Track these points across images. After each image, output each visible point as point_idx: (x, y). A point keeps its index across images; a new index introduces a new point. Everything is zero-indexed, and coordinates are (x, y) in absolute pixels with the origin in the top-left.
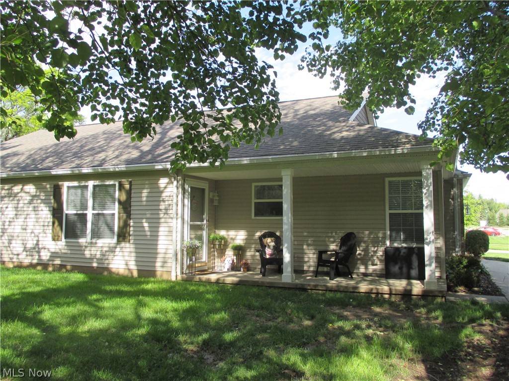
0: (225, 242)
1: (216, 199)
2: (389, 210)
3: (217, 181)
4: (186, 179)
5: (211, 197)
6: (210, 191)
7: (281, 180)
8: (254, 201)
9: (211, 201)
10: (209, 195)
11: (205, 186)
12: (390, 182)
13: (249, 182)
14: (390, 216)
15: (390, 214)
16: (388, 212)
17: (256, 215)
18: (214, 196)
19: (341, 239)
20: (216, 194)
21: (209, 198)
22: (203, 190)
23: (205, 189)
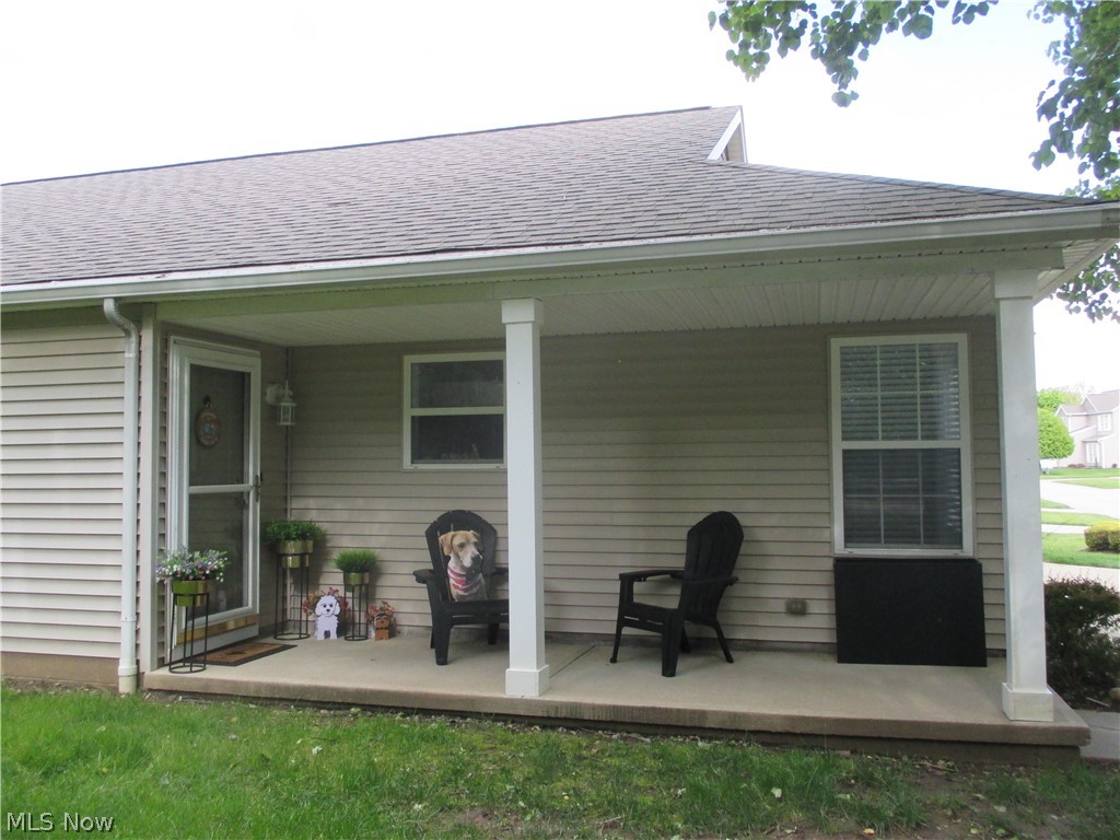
0: (316, 545)
1: (286, 408)
2: (843, 439)
3: (293, 348)
4: (172, 338)
5: (270, 398)
6: (266, 381)
7: (499, 344)
8: (410, 412)
9: (271, 413)
10: (263, 394)
11: (251, 364)
12: (844, 351)
13: (393, 351)
14: (844, 458)
15: (845, 452)
16: (839, 446)
17: (417, 456)
18: (279, 398)
19: (690, 533)
20: (287, 392)
21: (263, 402)
22: (242, 379)
23: (249, 374)
